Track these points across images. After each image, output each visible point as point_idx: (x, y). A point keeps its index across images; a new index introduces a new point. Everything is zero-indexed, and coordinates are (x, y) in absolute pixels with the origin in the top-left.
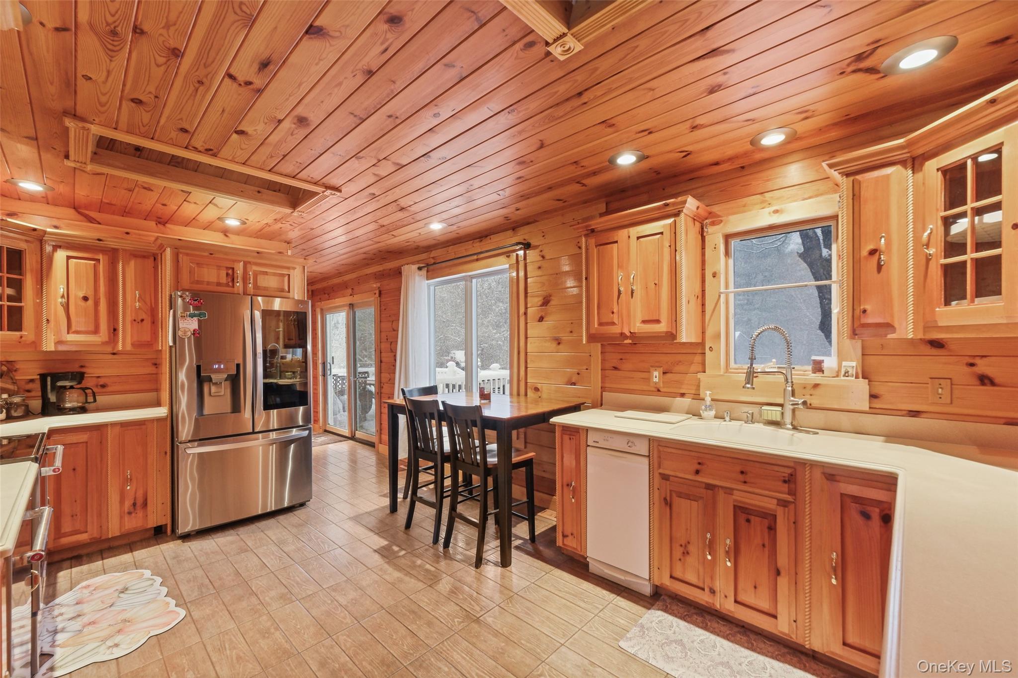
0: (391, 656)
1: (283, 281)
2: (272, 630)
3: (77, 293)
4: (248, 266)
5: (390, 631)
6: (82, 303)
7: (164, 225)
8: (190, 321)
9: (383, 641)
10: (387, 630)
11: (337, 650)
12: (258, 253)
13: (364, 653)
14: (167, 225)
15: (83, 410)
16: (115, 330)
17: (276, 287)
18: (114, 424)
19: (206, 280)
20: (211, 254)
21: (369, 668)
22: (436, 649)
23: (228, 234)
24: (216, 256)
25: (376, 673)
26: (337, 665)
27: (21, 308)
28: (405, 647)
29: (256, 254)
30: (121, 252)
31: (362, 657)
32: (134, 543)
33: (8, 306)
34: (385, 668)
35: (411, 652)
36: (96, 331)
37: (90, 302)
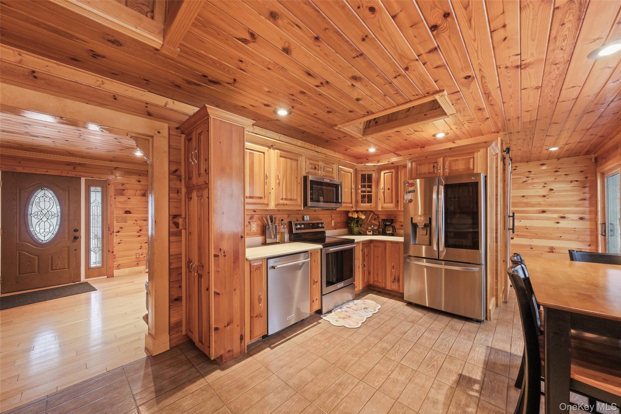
1: (469, 163)
2: (358, 356)
3: (387, 187)
4: (446, 158)
6: (388, 191)
7: (424, 148)
8: (408, 195)
11: (351, 387)
12: (450, 149)
14: (425, 147)
15: (392, 235)
16: (398, 201)
17: (464, 168)
18: (389, 242)
19: (423, 172)
20: (426, 157)
23: (455, 141)
24: (429, 157)
26: (340, 391)
27: (371, 195)
29: (449, 150)
30: (400, 166)
32: (396, 296)
33: (367, 195)
36: (392, 202)
37: (390, 190)
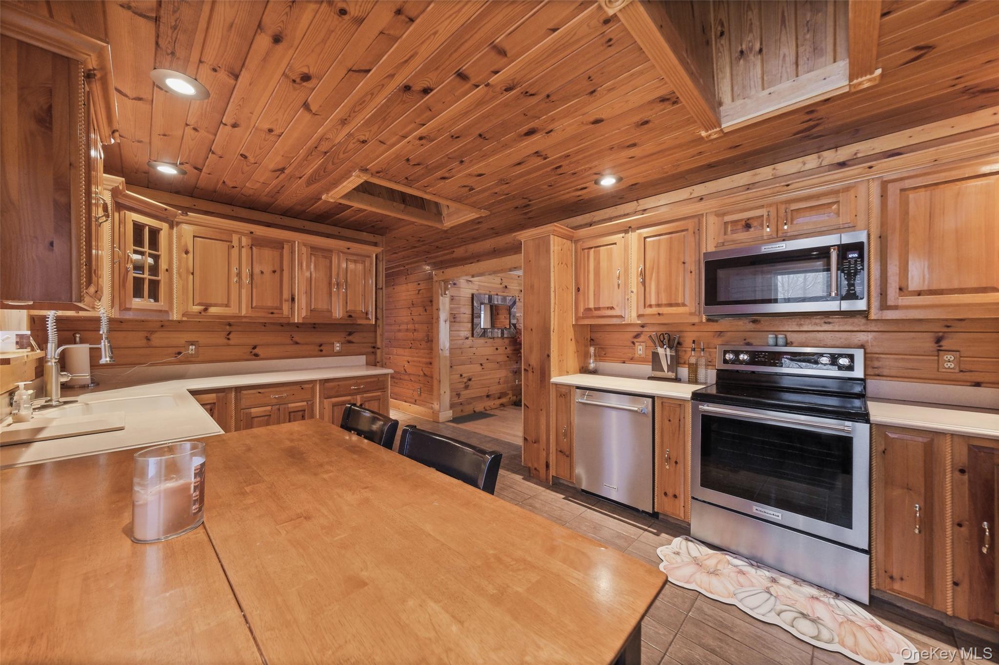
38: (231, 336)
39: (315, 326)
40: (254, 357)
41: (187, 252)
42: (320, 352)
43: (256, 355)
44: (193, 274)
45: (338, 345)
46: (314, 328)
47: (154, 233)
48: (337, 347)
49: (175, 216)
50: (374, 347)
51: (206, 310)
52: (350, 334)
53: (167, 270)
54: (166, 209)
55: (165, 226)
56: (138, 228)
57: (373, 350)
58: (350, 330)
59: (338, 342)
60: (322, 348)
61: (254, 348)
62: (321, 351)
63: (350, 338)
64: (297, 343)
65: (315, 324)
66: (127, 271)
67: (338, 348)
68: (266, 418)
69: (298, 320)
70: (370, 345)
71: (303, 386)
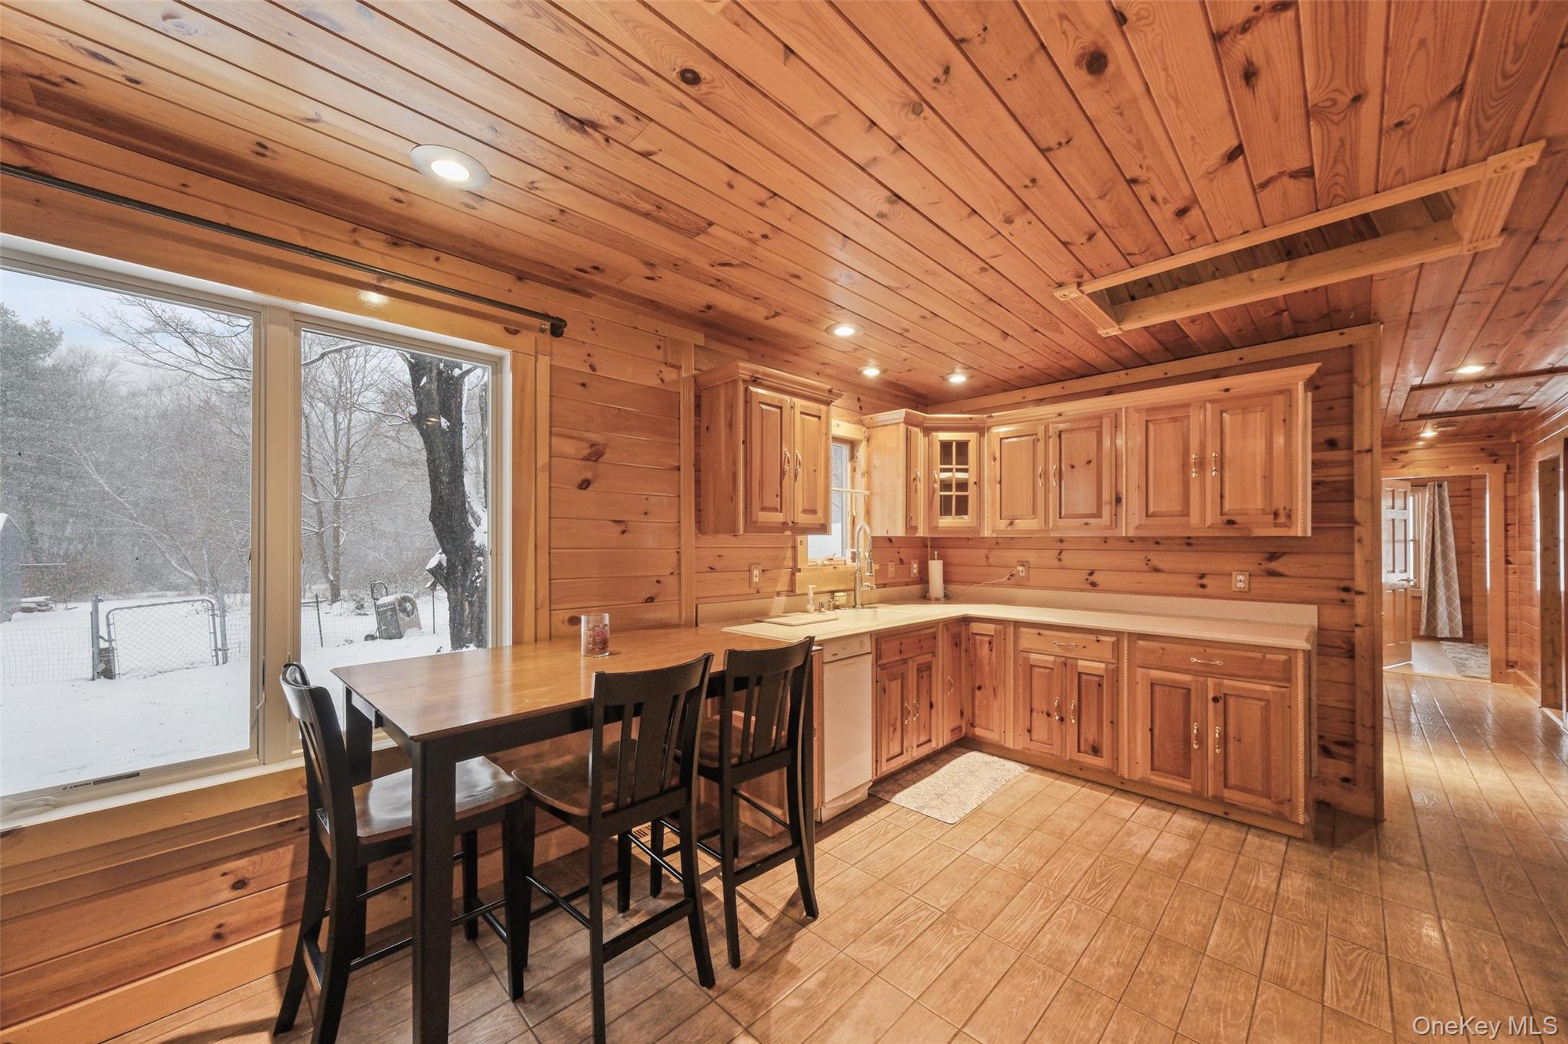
0: (1060, 996)
5: (1014, 1007)
9: (1038, 1012)
10: (1012, 1012)
13: (1074, 1032)
21: (1095, 1017)
22: (1021, 948)
25: (1099, 1006)
28: (1036, 981)
31: (1083, 1032)
34: (1085, 998)
35: (1040, 973)
38: (1064, 556)
39: (1190, 541)
40: (1090, 587)
41: (995, 459)
42: (1201, 589)
43: (1094, 584)
44: (1000, 482)
45: (1241, 577)
46: (1189, 544)
47: (963, 446)
48: (1240, 581)
49: (983, 421)
50: (1346, 590)
51: (1011, 524)
52: (1273, 557)
53: (975, 483)
54: (971, 419)
55: (971, 437)
56: (946, 446)
57: (1343, 595)
58: (1271, 550)
59: (1242, 572)
60: (1204, 581)
61: (1091, 574)
62: (1203, 586)
63: (1274, 565)
64: (1156, 570)
65: (1189, 538)
66: (934, 491)
67: (1241, 585)
68: (1048, 671)
69: (1126, 532)
70: (1335, 584)
71: (1102, 638)
